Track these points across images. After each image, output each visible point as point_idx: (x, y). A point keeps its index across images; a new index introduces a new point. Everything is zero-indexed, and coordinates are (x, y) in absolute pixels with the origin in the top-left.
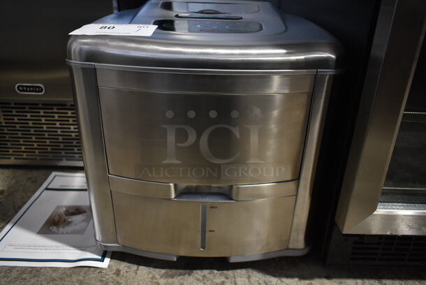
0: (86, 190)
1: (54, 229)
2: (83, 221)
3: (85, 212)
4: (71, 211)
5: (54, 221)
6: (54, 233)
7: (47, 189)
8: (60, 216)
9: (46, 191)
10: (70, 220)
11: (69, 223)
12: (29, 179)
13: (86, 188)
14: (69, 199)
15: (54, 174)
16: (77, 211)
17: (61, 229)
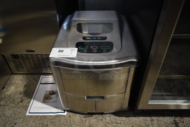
0: (54, 83)
1: (47, 100)
2: (56, 97)
3: (56, 93)
4: (51, 93)
5: (46, 97)
6: (47, 102)
7: (41, 84)
8: (48, 95)
9: (41, 85)
10: (51, 97)
11: (51, 98)
12: (34, 79)
13: (54, 82)
14: (49, 88)
15: (42, 76)
16: (53, 93)
17: (49, 101)
